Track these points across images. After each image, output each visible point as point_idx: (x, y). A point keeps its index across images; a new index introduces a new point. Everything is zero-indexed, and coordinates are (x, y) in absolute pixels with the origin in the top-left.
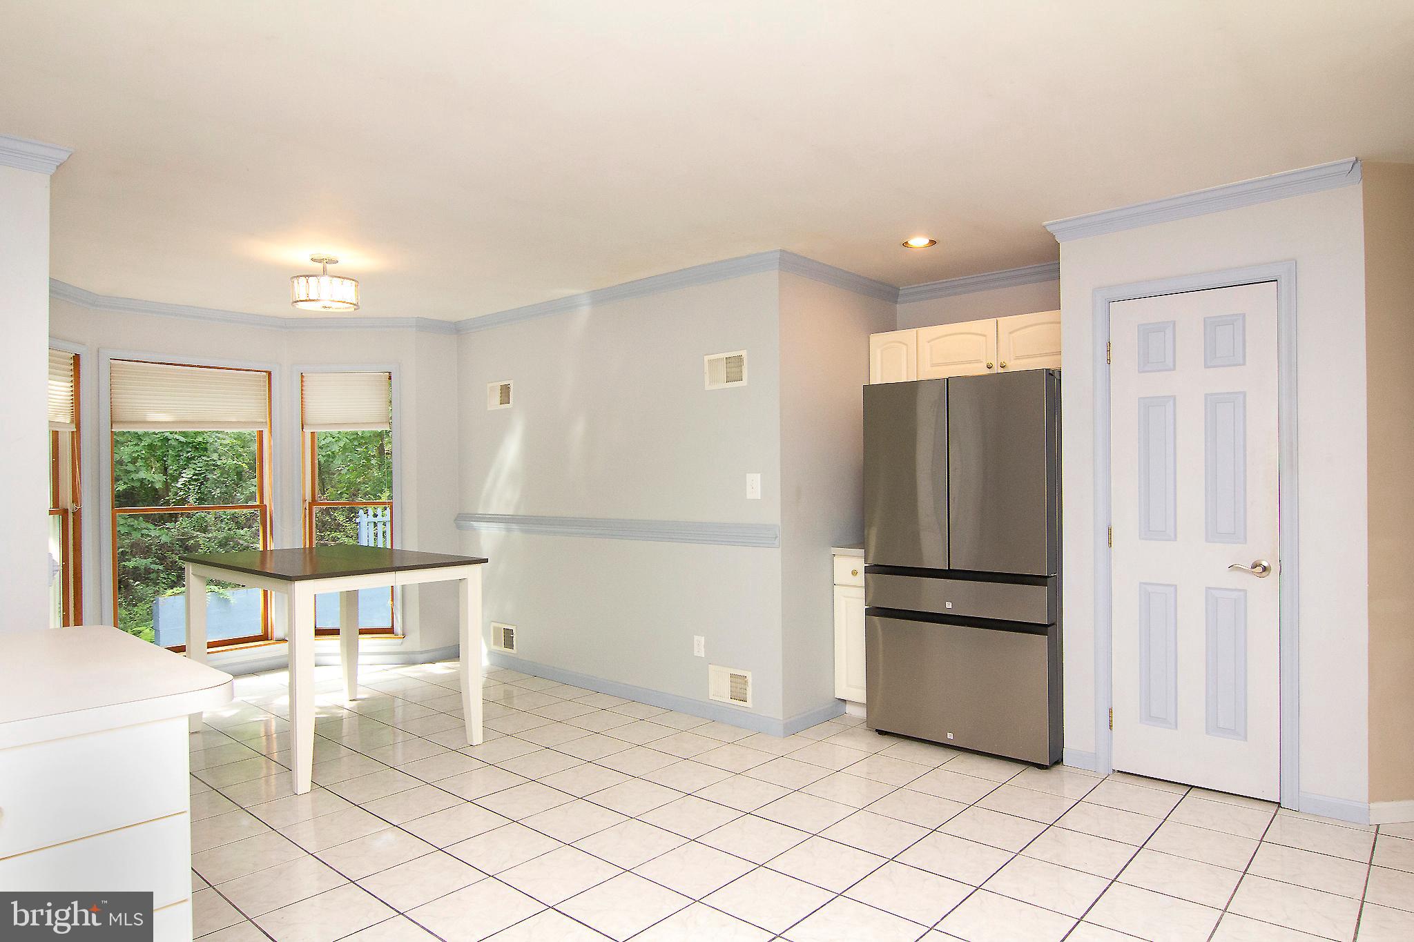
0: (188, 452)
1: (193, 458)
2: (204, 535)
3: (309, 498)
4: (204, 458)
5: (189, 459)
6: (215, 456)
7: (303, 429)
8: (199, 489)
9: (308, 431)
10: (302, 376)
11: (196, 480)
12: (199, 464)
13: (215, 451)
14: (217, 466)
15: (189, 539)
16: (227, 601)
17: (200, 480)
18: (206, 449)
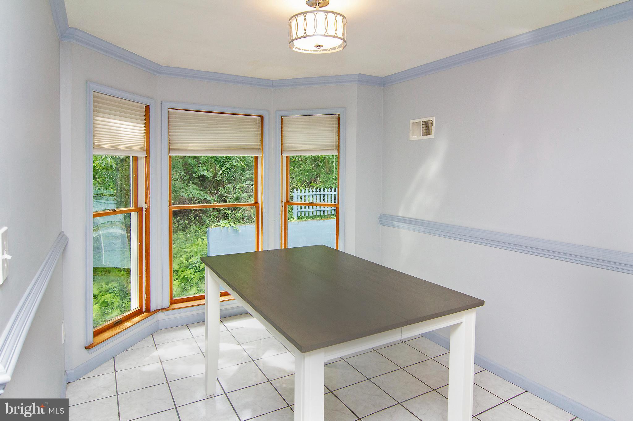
0: (224, 160)
1: (225, 162)
2: (229, 195)
3: (284, 199)
4: (230, 162)
5: (224, 162)
6: (234, 161)
7: (282, 155)
8: (228, 175)
9: (285, 154)
10: (282, 119)
11: (226, 171)
12: (227, 165)
13: (234, 159)
14: (234, 165)
15: (223, 197)
16: (237, 231)
17: (228, 171)
18: (230, 159)
